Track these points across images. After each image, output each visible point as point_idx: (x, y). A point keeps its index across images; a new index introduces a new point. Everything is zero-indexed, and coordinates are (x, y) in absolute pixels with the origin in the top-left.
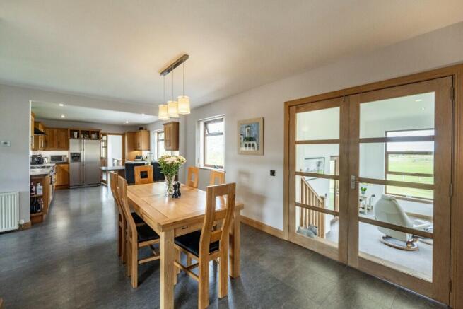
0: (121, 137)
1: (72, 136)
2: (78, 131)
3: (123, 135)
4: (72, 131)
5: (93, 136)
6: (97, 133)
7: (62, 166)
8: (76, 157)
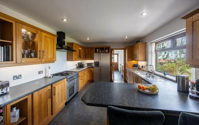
0: (123, 51)
1: (96, 51)
2: (98, 48)
3: (125, 49)
4: (96, 49)
5: (107, 51)
6: (108, 48)
7: (91, 69)
8: (97, 64)
